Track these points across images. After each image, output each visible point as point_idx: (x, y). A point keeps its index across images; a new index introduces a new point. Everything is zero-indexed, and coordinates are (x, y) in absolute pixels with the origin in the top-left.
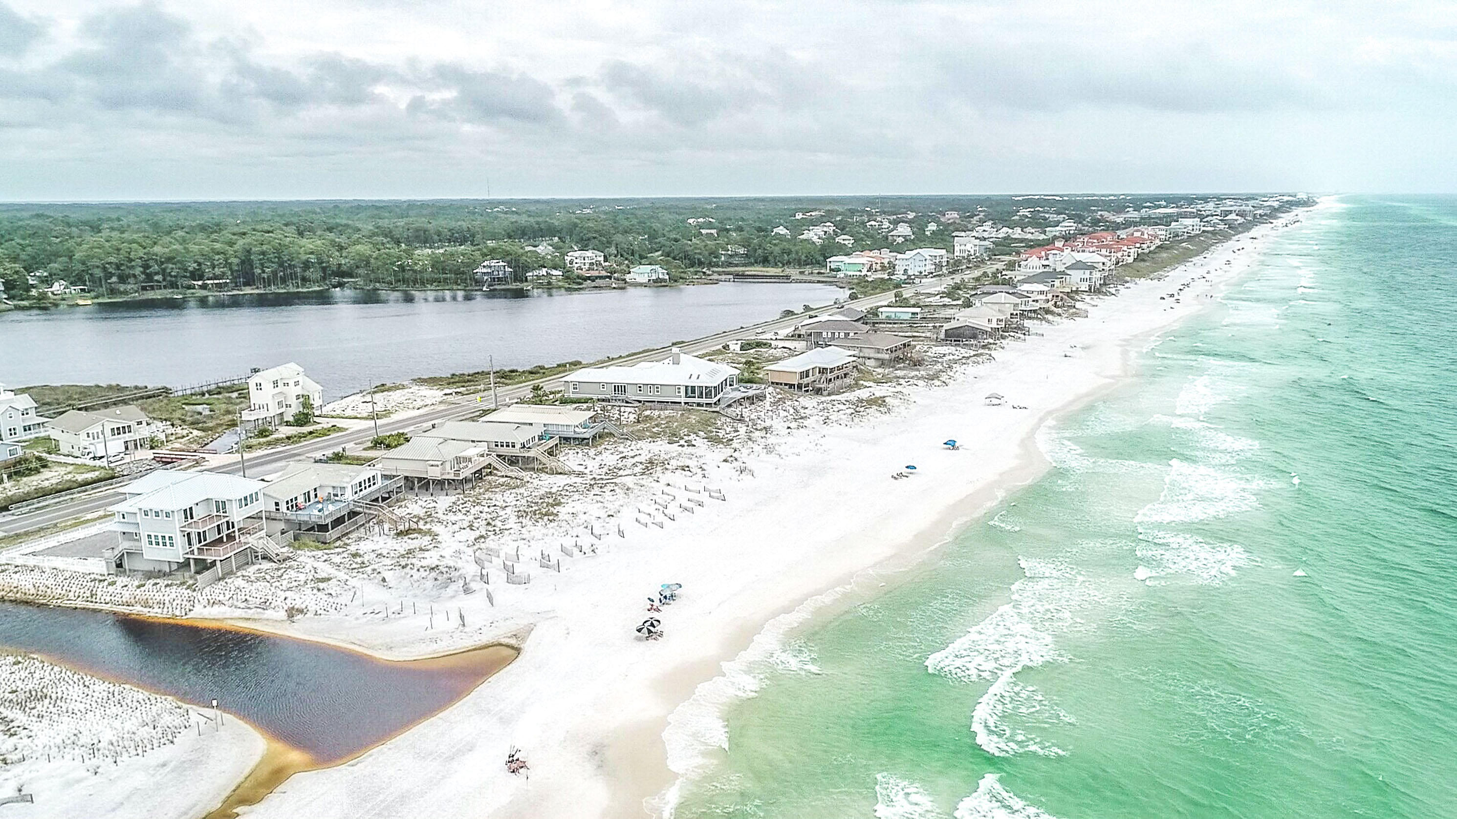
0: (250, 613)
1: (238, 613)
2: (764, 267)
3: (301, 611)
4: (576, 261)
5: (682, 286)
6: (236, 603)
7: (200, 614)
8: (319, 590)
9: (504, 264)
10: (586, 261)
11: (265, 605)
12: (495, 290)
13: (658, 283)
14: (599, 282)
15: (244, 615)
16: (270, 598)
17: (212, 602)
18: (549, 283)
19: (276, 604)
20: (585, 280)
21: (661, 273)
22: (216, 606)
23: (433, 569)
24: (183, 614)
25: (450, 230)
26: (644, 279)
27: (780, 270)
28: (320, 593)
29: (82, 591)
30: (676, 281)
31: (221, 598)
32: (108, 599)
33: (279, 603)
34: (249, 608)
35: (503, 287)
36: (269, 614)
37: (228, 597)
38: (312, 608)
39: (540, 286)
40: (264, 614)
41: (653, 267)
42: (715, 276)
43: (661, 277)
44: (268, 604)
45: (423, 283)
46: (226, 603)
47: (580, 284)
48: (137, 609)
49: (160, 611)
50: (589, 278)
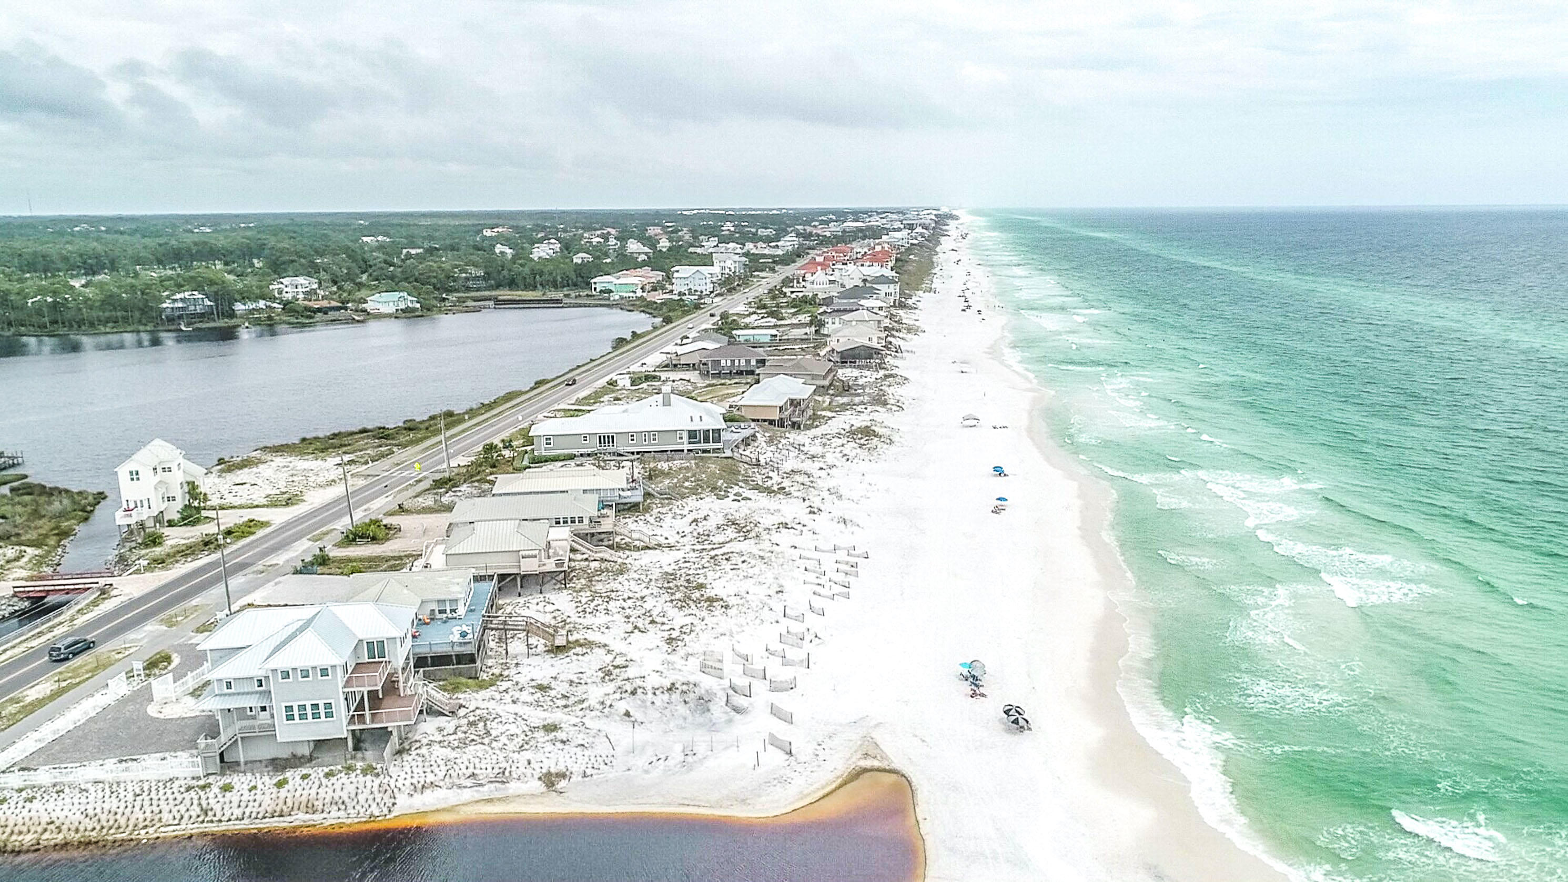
0: (487, 791)
1: (467, 795)
2: (511, 290)
3: (563, 776)
4: (286, 290)
5: (436, 316)
6: (457, 781)
7: (410, 807)
8: (563, 742)
9: (201, 296)
10: (300, 289)
11: (502, 777)
12: (200, 329)
13: (407, 314)
14: (332, 315)
15: (478, 796)
16: (504, 765)
17: (420, 786)
18: (270, 318)
19: (519, 772)
20: (315, 313)
21: (411, 302)
22: (428, 792)
23: (670, 689)
24: (386, 811)
25: (81, 255)
26: (390, 309)
27: (540, 293)
28: (566, 747)
29: (182, 808)
30: (429, 310)
31: (430, 778)
32: (238, 812)
33: (522, 769)
34: (480, 785)
35: (208, 325)
36: (514, 787)
37: (441, 775)
38: (577, 769)
39: (257, 322)
40: (507, 789)
41: (402, 294)
42: (470, 303)
43: (410, 305)
44: (507, 773)
45: (92, 325)
46: (441, 784)
47: (311, 317)
48: (300, 818)
49: (342, 814)
50: (319, 310)
